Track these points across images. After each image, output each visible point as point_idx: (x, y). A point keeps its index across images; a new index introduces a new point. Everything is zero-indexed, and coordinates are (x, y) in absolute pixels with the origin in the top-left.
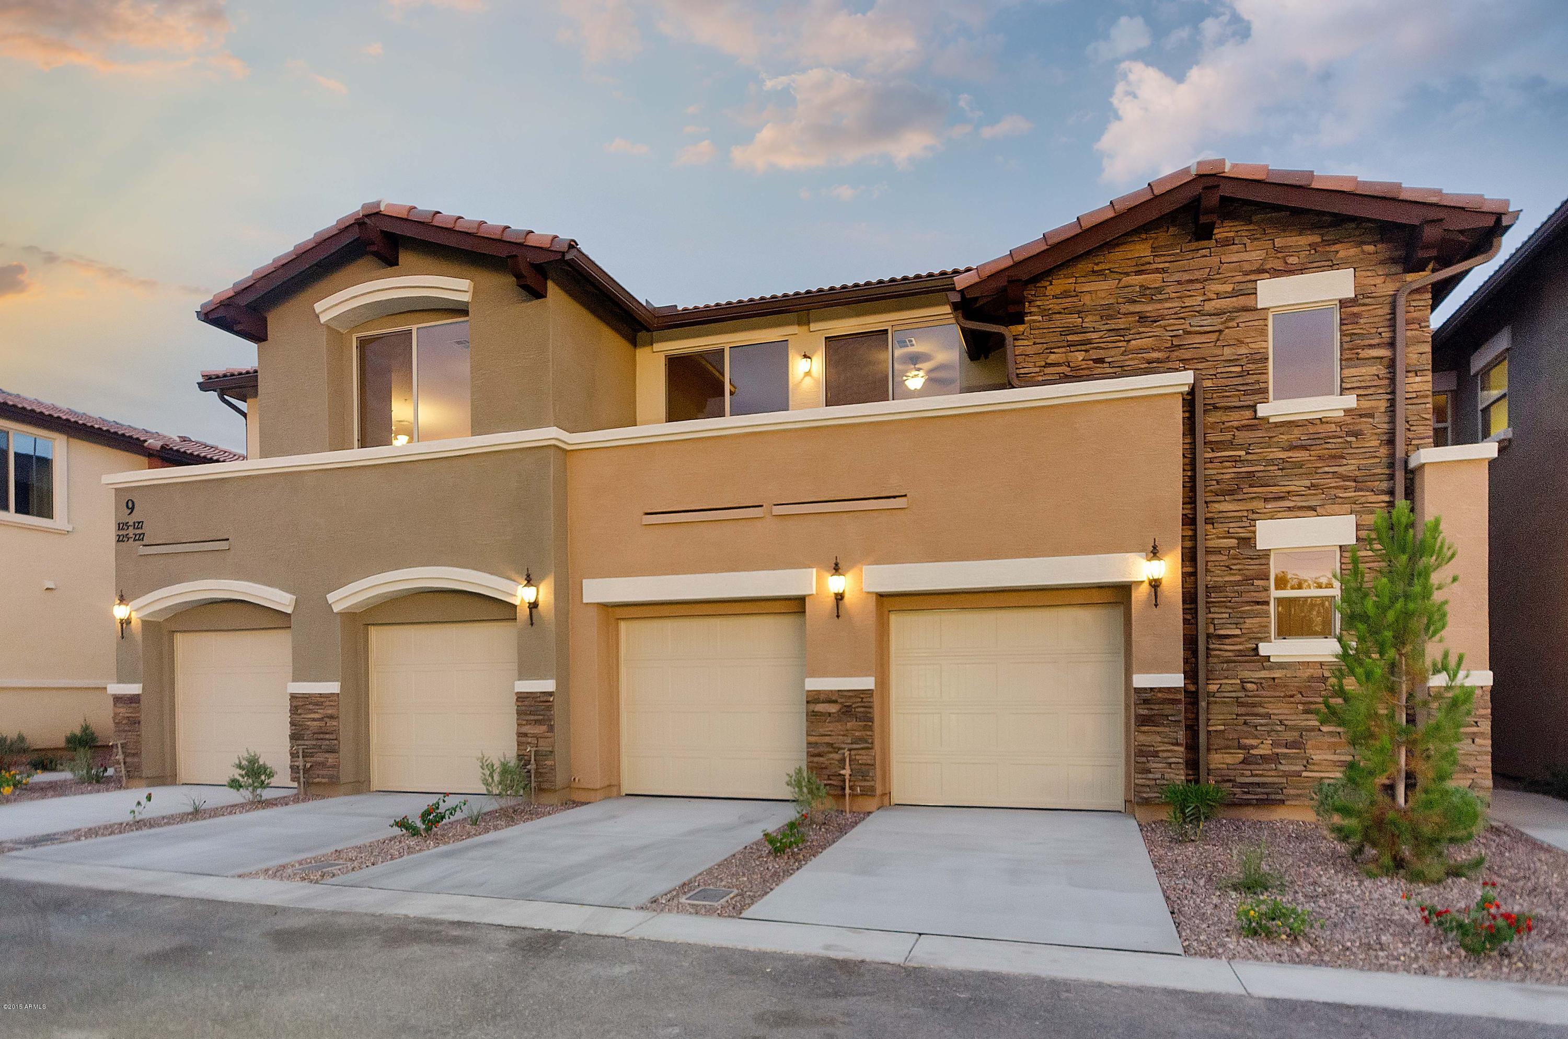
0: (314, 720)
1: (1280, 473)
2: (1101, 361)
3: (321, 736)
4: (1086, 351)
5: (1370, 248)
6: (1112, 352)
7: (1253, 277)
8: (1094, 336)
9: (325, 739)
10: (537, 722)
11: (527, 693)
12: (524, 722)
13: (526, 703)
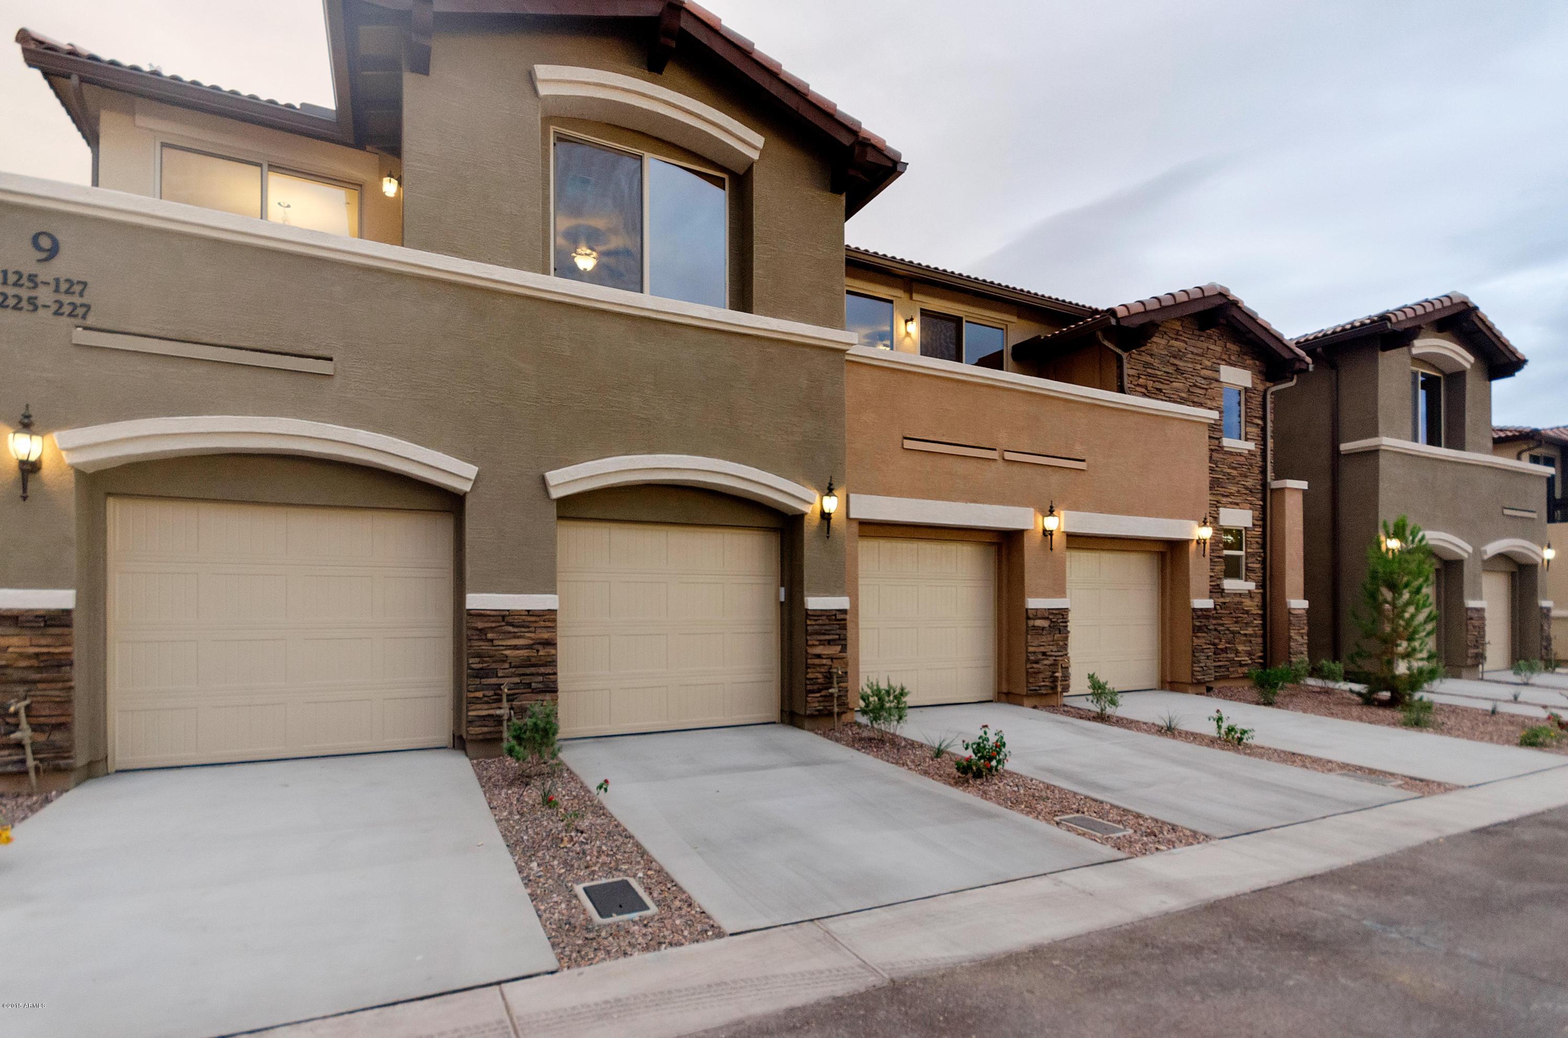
0: (515, 647)
1: (1227, 481)
2: (1160, 390)
3: (528, 671)
4: (1154, 382)
5: (1257, 363)
6: (1166, 387)
7: (1218, 361)
8: (1159, 373)
9: (538, 674)
10: (829, 642)
11: (822, 610)
12: (817, 643)
13: (820, 622)
